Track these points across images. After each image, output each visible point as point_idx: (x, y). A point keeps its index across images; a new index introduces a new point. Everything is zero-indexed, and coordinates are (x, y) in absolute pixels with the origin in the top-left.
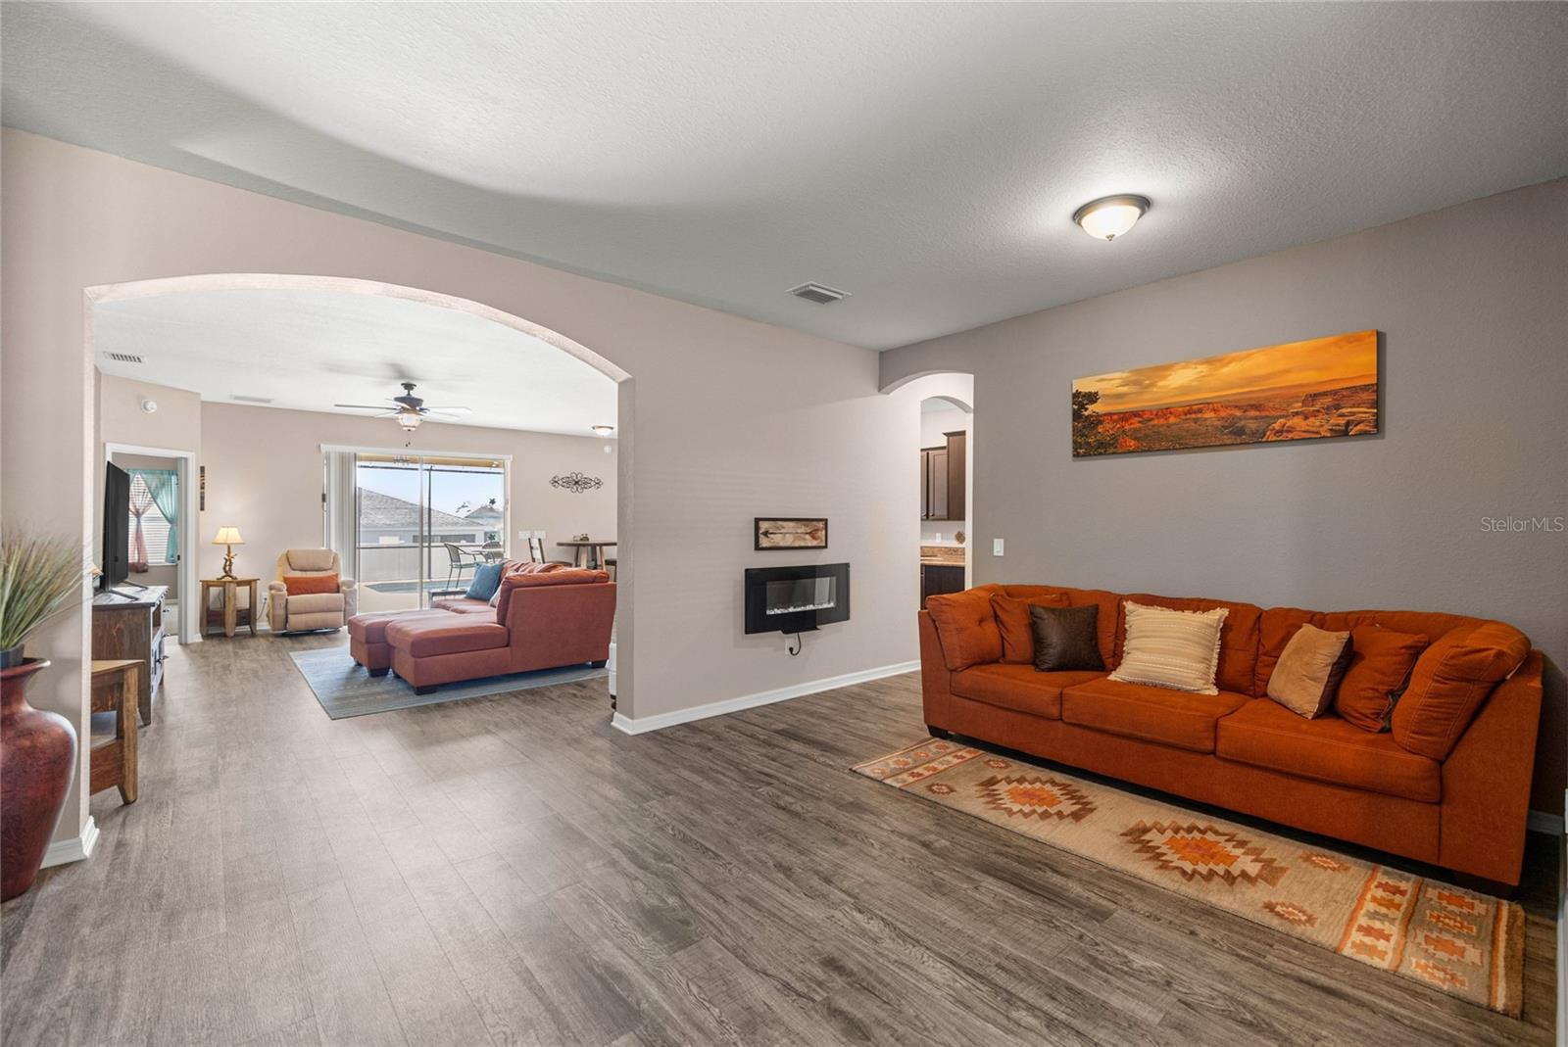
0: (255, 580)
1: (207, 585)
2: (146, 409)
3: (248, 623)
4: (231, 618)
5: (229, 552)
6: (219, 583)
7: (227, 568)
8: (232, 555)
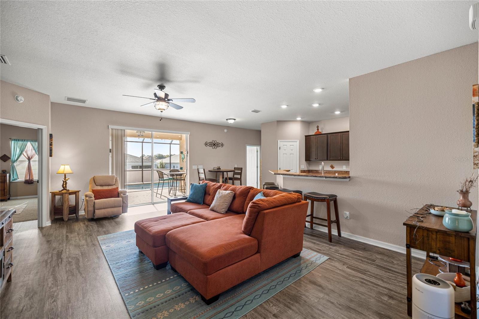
0: (78, 191)
1: (54, 195)
2: (18, 100)
3: (75, 213)
4: (66, 211)
5: (65, 177)
6: (60, 193)
7: (64, 186)
8: (66, 179)
